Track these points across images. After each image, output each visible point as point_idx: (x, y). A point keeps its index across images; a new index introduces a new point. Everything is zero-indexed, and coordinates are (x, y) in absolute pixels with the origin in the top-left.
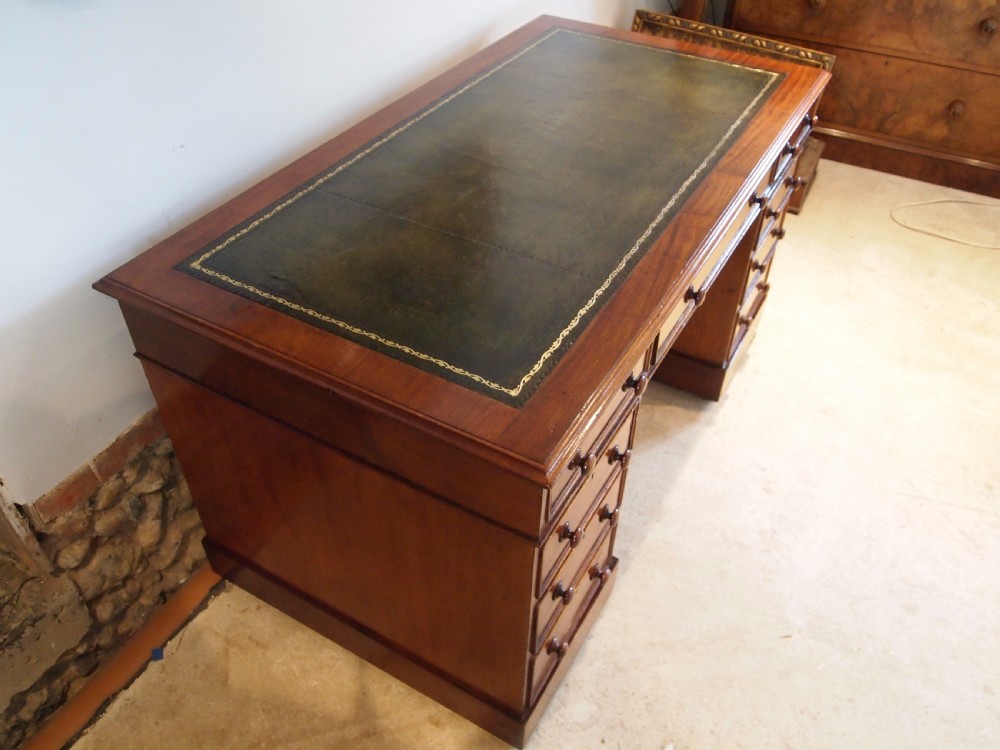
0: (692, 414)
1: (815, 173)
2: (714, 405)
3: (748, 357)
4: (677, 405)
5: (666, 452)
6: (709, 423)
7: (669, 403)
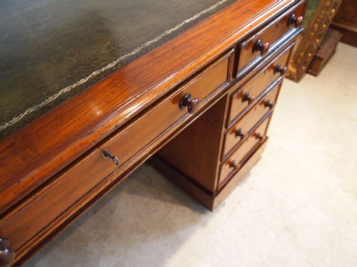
0: (195, 215)
1: (334, 52)
2: (209, 213)
3: (249, 174)
4: (188, 206)
5: (166, 245)
6: (204, 225)
7: (184, 203)
